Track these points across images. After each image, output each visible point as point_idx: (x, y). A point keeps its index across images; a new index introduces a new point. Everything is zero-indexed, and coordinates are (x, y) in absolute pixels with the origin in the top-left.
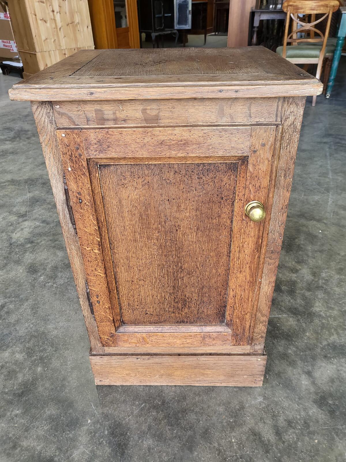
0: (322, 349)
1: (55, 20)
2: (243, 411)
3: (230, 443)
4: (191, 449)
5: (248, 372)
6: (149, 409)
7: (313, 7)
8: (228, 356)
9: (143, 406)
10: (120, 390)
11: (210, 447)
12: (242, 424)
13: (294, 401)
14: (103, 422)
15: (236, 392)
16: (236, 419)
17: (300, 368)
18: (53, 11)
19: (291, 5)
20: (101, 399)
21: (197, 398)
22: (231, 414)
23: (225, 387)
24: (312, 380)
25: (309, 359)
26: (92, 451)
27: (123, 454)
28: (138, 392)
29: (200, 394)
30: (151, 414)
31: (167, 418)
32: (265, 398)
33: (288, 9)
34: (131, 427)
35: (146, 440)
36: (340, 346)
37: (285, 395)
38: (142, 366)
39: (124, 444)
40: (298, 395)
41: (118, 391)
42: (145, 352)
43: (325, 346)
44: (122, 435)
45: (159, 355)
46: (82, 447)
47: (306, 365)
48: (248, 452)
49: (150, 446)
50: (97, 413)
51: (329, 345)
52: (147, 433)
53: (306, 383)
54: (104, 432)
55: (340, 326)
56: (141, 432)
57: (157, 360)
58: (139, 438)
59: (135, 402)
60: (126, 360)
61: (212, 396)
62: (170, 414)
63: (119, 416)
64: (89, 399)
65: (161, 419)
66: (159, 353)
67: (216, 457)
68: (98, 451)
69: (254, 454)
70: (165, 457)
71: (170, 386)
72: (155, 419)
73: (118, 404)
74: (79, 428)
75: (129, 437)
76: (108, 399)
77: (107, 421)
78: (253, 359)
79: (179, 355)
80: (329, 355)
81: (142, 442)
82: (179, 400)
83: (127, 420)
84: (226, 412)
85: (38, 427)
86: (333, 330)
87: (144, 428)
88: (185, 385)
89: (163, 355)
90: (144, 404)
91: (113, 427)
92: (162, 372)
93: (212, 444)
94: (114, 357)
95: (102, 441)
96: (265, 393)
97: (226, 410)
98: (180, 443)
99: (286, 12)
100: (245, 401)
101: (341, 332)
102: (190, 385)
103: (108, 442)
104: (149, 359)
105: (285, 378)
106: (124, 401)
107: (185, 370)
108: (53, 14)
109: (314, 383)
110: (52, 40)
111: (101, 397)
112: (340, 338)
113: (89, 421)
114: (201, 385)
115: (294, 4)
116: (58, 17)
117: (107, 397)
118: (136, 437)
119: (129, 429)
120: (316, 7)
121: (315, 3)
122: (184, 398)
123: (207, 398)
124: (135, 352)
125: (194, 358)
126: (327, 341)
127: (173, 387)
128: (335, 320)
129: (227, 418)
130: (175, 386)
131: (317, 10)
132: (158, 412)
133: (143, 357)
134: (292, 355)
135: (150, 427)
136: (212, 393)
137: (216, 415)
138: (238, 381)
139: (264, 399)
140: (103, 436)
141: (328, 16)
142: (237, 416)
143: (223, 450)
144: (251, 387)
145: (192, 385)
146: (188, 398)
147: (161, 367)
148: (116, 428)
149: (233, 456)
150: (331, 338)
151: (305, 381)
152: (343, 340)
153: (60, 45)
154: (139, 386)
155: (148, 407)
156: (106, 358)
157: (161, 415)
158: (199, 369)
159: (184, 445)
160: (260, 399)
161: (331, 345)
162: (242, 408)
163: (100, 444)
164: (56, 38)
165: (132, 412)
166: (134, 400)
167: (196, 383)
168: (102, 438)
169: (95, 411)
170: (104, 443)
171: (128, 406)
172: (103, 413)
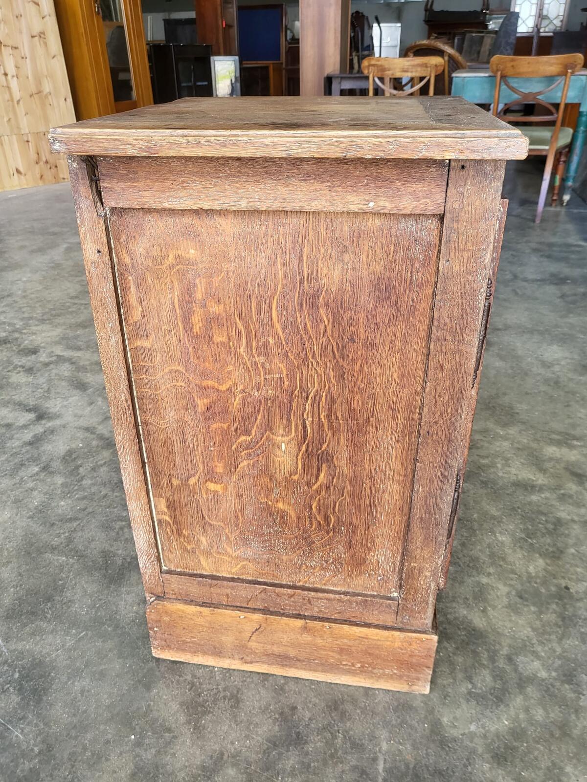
1: (9, 88)
3: (212, 673)
4: (148, 687)
6: (91, 638)
7: (406, 67)
9: (82, 635)
10: (48, 616)
11: (178, 681)
14: (13, 662)
18: (6, 74)
19: (373, 65)
20: (15, 630)
27: (39, 702)
30: (93, 644)
31: (118, 648)
33: (370, 70)
34: (59, 665)
35: (79, 681)
39: (44, 689)
41: (45, 617)
44: (41, 676)
48: (236, 683)
49: (85, 687)
50: (5, 651)
52: (83, 671)
54: (13, 676)
56: (73, 670)
58: (69, 679)
59: (70, 631)
63: (41, 652)
65: (108, 650)
67: (186, 692)
69: (246, 683)
70: (105, 701)
72: (99, 651)
73: (42, 635)
75: (53, 679)
76: (28, 629)
77: (20, 660)
81: (73, 683)
83: (53, 655)
87: (79, 664)
90: (84, 633)
91: (29, 667)
93: (182, 677)
95: (8, 688)
98: (133, 680)
99: (368, 75)
103: (18, 688)
106: (52, 631)
108: (7, 80)
110: (6, 119)
111: (16, 628)
115: (377, 63)
116: (14, 84)
118: (64, 678)
119: (54, 668)
120: (410, 67)
121: (408, 61)
131: (412, 72)
132: (105, 642)
135: (88, 663)
140: (10, 681)
141: (429, 81)
143: (198, 683)
148: (34, 669)
149: (213, 689)
153: (19, 128)
155: (89, 635)
157: (109, 645)
159: (139, 681)
163: (4, 692)
164: (11, 116)
165: (63, 645)
166: (69, 628)
168: (8, 684)
169: (4, 648)
170: (11, 689)
171: (58, 637)
172: (15, 650)
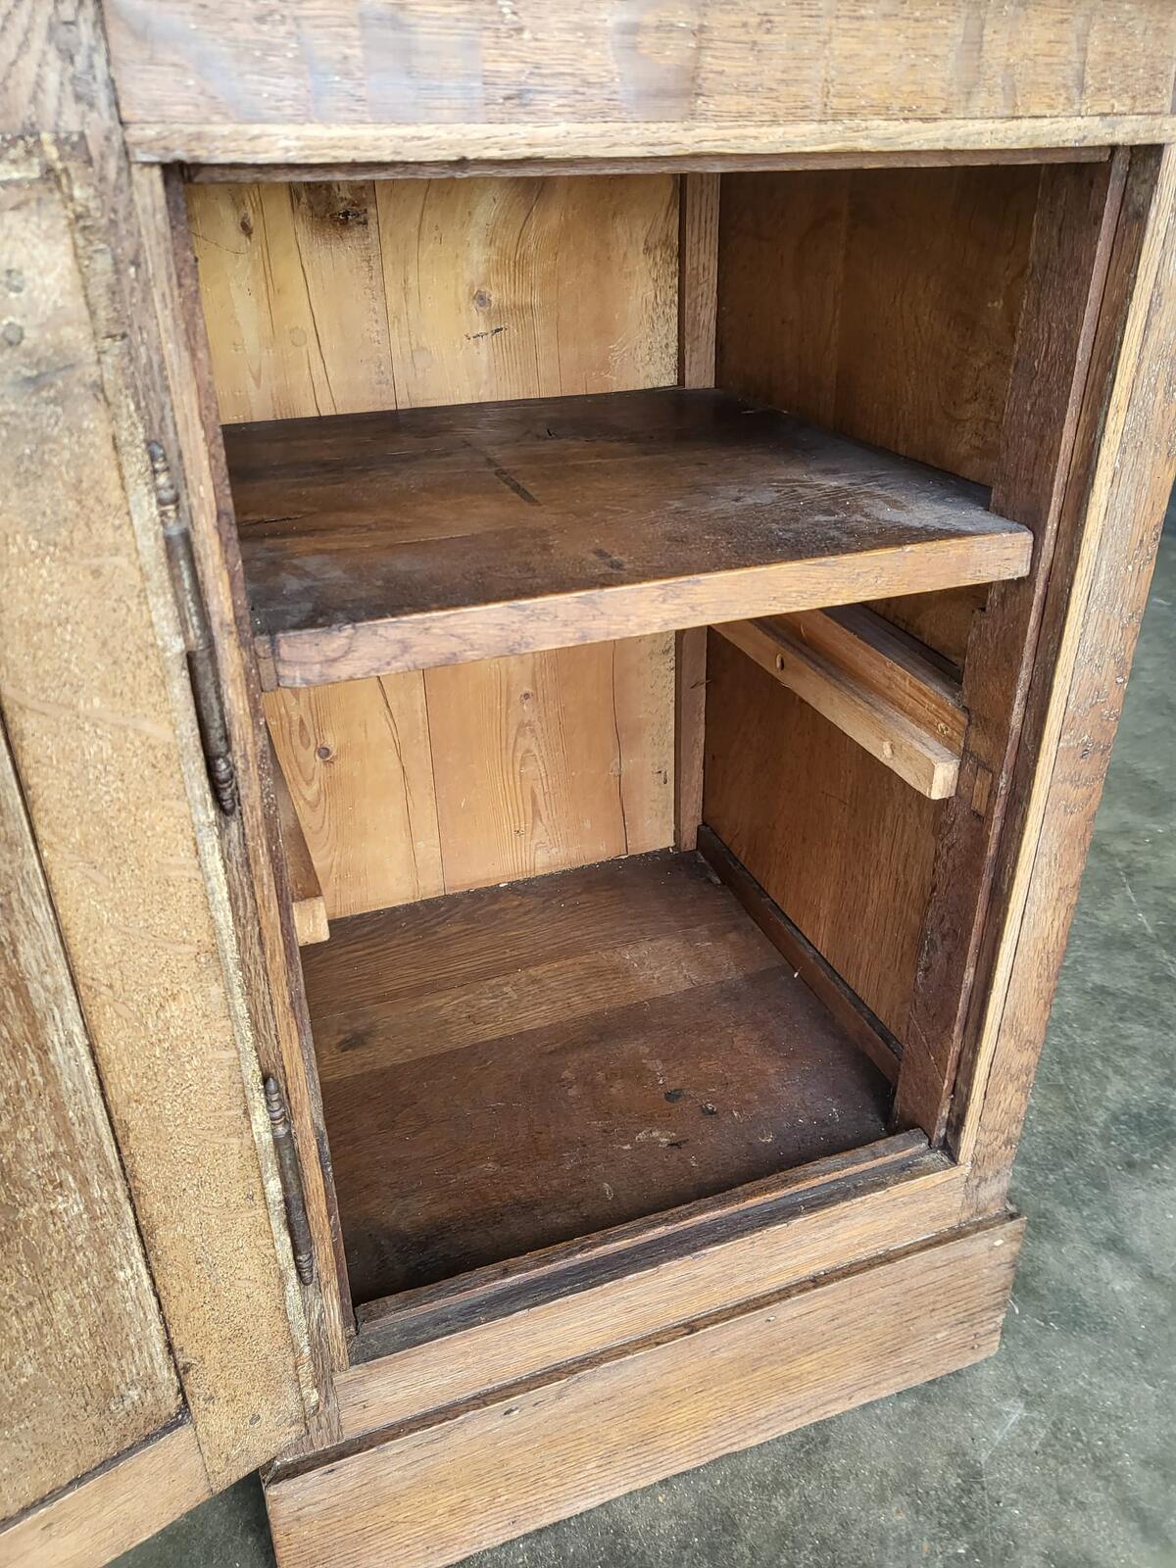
0: (1105, 1138)
2: (983, 1489)
5: (954, 1311)
8: (887, 1267)
12: (1006, 1548)
13: (1130, 1374)
15: (916, 1413)
16: (978, 1537)
17: (1077, 1236)
21: (780, 1504)
22: (945, 1520)
23: (864, 1407)
24: (1136, 1265)
25: (1089, 1193)
29: (785, 1476)
32: (1031, 1400)
36: (1151, 1111)
37: (1088, 1359)
38: (526, 1443)
40: (1129, 1346)
42: (538, 1367)
43: (1107, 1127)
45: (602, 1361)
47: (1090, 1218)
51: (1115, 1119)
53: (1129, 1285)
55: (1112, 1043)
57: (600, 1384)
60: (458, 1438)
61: (833, 1471)
66: (599, 1348)
71: (645, 1491)
78: (977, 1246)
79: (691, 1327)
80: (1136, 1156)
84: (921, 1519)
86: (1099, 1064)
88: (706, 1460)
89: (621, 1351)
92: (615, 1436)
94: (394, 1447)
96: (1018, 1378)
97: (917, 1512)
100: (967, 1443)
101: (1125, 1063)
102: (729, 1450)
104: (559, 1397)
105: (1052, 1291)
107: (715, 1389)
109: (1150, 1276)
112: (1135, 1084)
114: (770, 1436)
122: (729, 1525)
123: (819, 1488)
124: (490, 1380)
125: (757, 1318)
126: (1101, 1106)
127: (658, 1489)
128: (1086, 1029)
129: (939, 1549)
130: (665, 1482)
133: (536, 1394)
134: (1026, 1194)
136: (829, 1455)
137: (891, 1552)
138: (913, 1363)
139: (1028, 1405)
142: (972, 1519)
144: (957, 1374)
145: (735, 1448)
146: (746, 1519)
147: (613, 1414)
150: (1109, 1093)
151: (1120, 1283)
152: (1147, 1088)
154: (503, 1545)
156: (352, 1465)
158: (771, 1363)
160: (1015, 1411)
161: (1123, 1118)
162: (973, 1476)
167: (753, 1432)
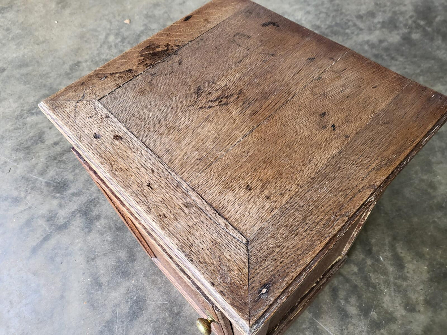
6: (167, 309)
9: (166, 302)
10: (164, 278)
14: (139, 289)
26: (120, 302)
27: (131, 320)
28: (172, 291)
30: (165, 313)
31: (171, 326)
34: (149, 309)
35: (148, 326)
39: (137, 316)
41: (163, 278)
44: (140, 308)
46: (118, 293)
52: (153, 323)
54: (134, 296)
56: (150, 317)
58: (146, 321)
59: (164, 295)
62: (174, 325)
63: (149, 295)
64: (144, 267)
65: (167, 322)
68: (122, 305)
72: (164, 319)
73: (155, 287)
74: (126, 281)
75: (142, 314)
77: (141, 291)
81: (146, 325)
82: (188, 322)
83: (151, 302)
85: (110, 259)
87: (154, 317)
91: (141, 299)
95: (129, 301)
103: (131, 305)
106: (159, 288)
113: (133, 282)
117: (154, 276)
118: (145, 318)
119: (146, 309)
132: (169, 316)
135: (157, 321)
140: (132, 298)
148: (141, 301)
155: (168, 306)
157: (169, 320)
163: (127, 302)
165: (157, 300)
166: (165, 293)
168: (130, 299)
169: (141, 279)
170: (129, 303)
171: (158, 294)
172: (143, 284)
